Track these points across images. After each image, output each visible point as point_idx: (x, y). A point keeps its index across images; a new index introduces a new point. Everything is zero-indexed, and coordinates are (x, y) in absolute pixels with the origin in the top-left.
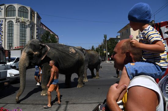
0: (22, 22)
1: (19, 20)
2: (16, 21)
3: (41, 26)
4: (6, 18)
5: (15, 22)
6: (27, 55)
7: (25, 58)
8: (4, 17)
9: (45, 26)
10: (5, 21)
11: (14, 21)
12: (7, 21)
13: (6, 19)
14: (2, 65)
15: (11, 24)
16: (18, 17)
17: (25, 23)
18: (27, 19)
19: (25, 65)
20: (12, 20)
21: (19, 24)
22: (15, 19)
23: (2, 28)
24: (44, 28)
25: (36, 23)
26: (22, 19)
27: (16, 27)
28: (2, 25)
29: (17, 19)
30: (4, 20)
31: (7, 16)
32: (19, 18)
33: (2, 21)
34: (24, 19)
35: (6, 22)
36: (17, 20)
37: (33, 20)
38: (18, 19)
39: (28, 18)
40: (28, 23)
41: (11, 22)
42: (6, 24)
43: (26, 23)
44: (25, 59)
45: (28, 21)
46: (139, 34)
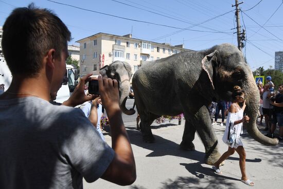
46: (113, 50)
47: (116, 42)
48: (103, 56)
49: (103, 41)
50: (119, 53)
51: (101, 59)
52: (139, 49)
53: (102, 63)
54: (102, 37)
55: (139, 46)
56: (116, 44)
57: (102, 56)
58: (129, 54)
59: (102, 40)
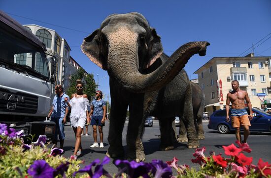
3: (70, 62)
9: (76, 63)
14: (43, 83)
24: (75, 66)
25: (62, 56)
37: (58, 52)
39: (51, 48)
45: (51, 51)
46: (231, 73)
47: (234, 65)
48: (221, 81)
49: (219, 66)
50: (239, 76)
51: (219, 85)
52: (267, 68)
53: (220, 89)
54: (217, 62)
55: (266, 65)
56: (234, 67)
57: (218, 81)
58: (253, 76)
59: (217, 65)
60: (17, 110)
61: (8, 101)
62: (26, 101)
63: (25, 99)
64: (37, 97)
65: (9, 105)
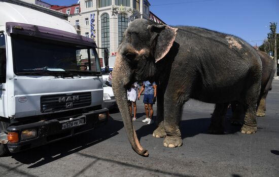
0: (121, 14)
1: (117, 10)
2: (113, 12)
3: (150, 17)
4: (99, 9)
5: (112, 14)
6: (123, 59)
7: (120, 66)
8: (96, 9)
9: (156, 17)
10: (98, 14)
11: (110, 13)
12: (101, 13)
13: (98, 12)
14: (94, 79)
15: (105, 18)
16: (115, 6)
17: (125, 14)
18: (128, 8)
19: (122, 81)
20: (107, 11)
21: (117, 17)
22: (110, 9)
23: (94, 25)
24: (155, 21)
25: (142, 13)
26: (121, 8)
27: (113, 21)
28: (94, 20)
29: (113, 9)
30: (96, 13)
31: (99, 7)
32: (117, 6)
33: (94, 15)
34: (124, 7)
35: (99, 16)
36: (115, 11)
37: (137, 9)
38: (115, 9)
39: (130, 6)
40: (130, 14)
41: (105, 16)
42: (100, 19)
43: (127, 14)
44: (120, 68)
45: (130, 10)
60: (74, 106)
61: (66, 102)
62: (81, 98)
63: (79, 97)
64: (90, 93)
65: (68, 105)
